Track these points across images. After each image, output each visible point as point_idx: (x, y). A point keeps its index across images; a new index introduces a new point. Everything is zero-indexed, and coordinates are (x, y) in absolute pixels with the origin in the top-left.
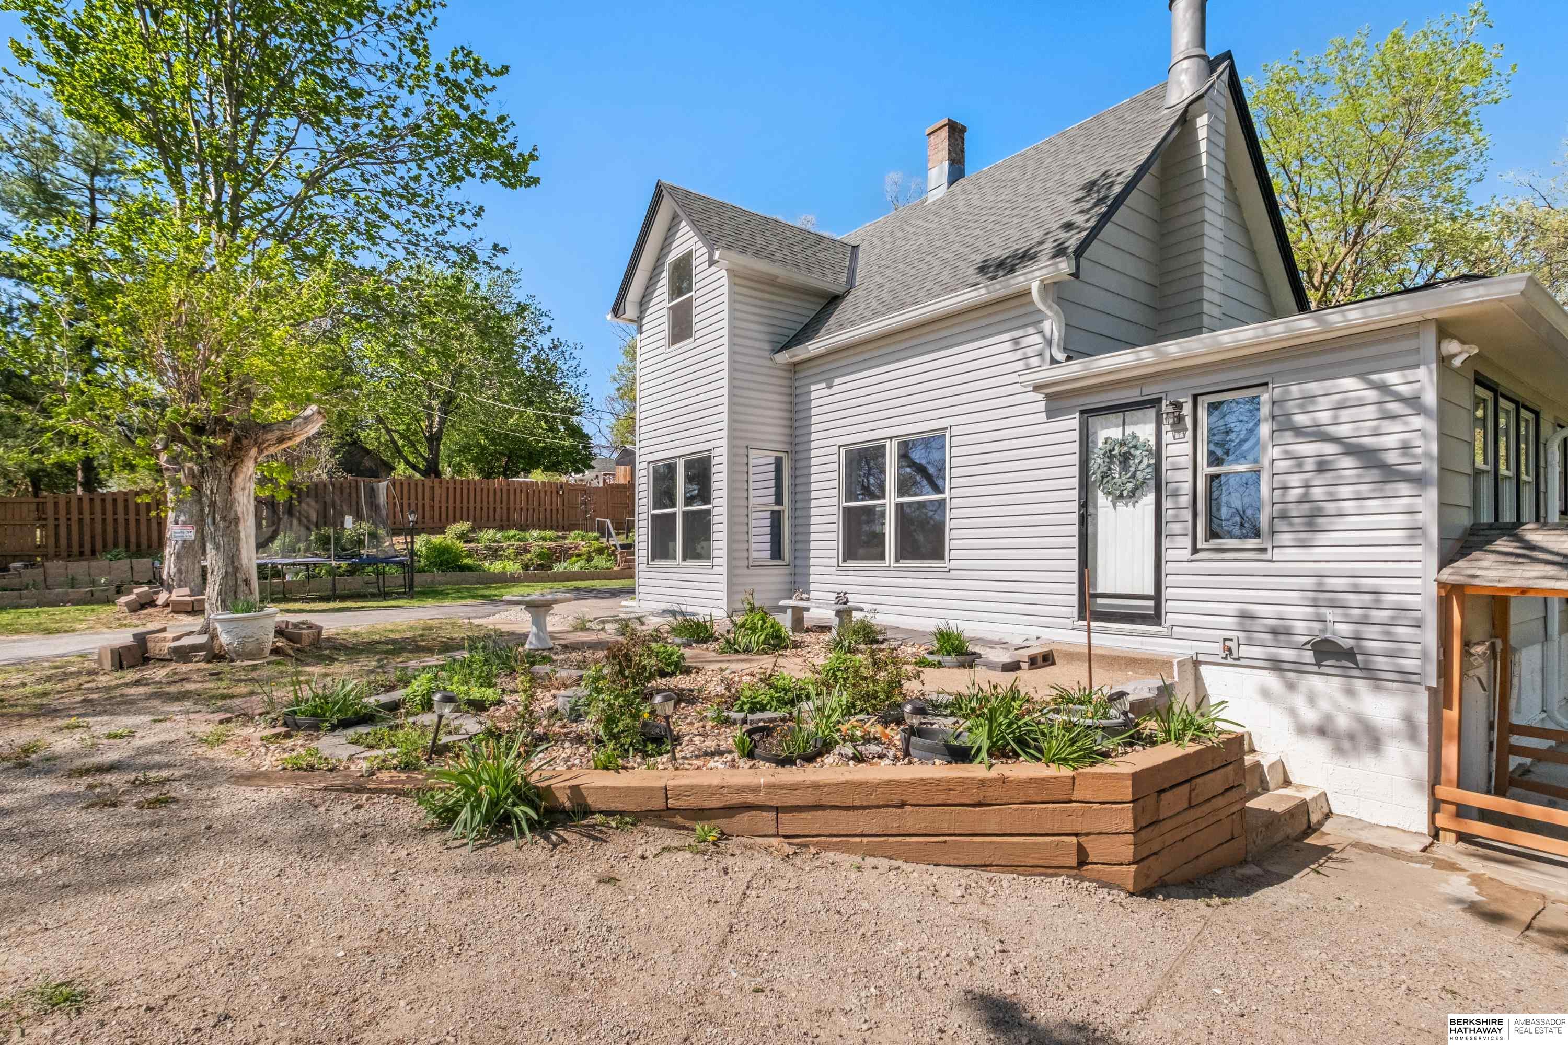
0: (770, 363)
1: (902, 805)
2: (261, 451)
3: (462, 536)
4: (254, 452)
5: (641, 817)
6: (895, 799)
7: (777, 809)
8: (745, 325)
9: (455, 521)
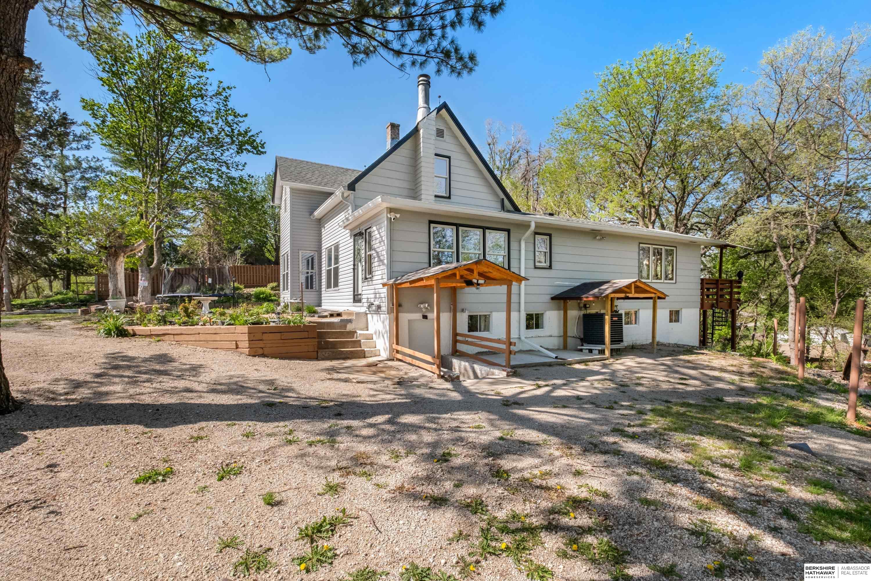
0: (309, 220)
1: (199, 334)
2: (125, 254)
3: (272, 289)
4: (122, 254)
5: (146, 336)
6: (197, 332)
7: (174, 335)
8: (297, 206)
9: (269, 282)
